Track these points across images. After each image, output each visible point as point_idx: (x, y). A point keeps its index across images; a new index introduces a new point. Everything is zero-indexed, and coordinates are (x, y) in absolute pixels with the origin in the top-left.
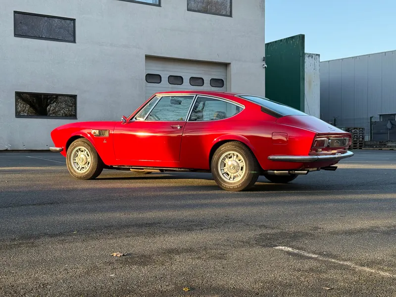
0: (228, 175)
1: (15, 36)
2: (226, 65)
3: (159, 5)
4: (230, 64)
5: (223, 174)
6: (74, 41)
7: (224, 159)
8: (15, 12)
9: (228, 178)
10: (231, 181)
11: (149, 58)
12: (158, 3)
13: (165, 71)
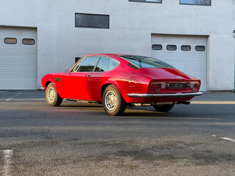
0: (110, 105)
1: (75, 27)
2: (207, 37)
3: (161, 3)
4: (209, 36)
5: (107, 105)
6: (108, 28)
7: (108, 95)
8: (76, 14)
9: (110, 107)
10: (111, 109)
11: (153, 35)
12: (160, 2)
13: (165, 43)
